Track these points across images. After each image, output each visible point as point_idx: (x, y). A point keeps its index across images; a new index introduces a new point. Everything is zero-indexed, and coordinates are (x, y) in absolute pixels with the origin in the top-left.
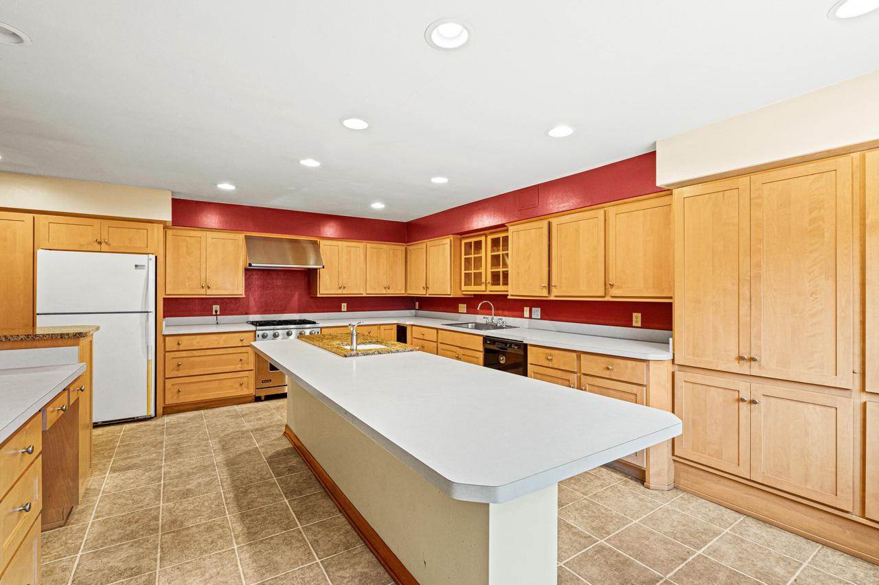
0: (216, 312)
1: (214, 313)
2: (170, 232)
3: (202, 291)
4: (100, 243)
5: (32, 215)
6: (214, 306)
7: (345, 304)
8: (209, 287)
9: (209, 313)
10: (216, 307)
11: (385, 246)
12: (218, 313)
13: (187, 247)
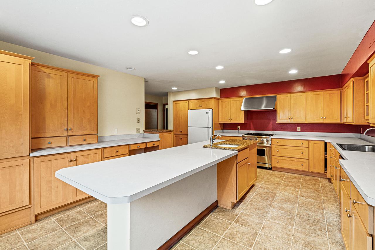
0: (239, 128)
1: (238, 129)
2: (220, 101)
3: (230, 121)
4: (200, 106)
5: (188, 101)
6: (238, 126)
7: (300, 128)
8: (231, 119)
9: (236, 129)
10: (239, 127)
11: (322, 93)
12: (239, 129)
13: (225, 105)
